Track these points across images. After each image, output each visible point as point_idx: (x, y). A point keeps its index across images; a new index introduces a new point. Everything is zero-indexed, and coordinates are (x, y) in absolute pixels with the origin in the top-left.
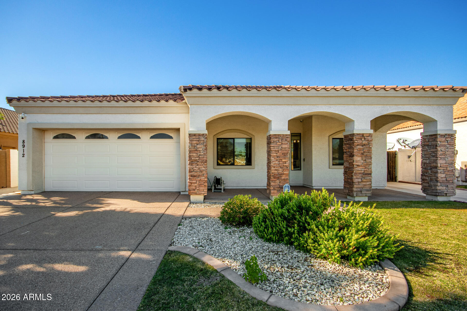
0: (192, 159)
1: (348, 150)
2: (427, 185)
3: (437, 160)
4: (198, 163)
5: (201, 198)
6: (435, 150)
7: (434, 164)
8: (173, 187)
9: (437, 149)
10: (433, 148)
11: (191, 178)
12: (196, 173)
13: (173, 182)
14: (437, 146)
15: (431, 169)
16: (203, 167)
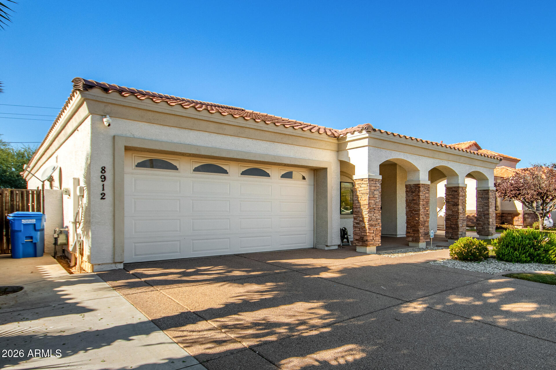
0: (371, 206)
1: (451, 200)
2: (481, 228)
3: (489, 209)
4: (375, 211)
5: (373, 249)
6: (487, 201)
7: (487, 212)
8: (305, 243)
9: (489, 200)
10: (486, 200)
11: (370, 227)
12: (374, 222)
13: (305, 236)
14: (488, 198)
15: (484, 216)
16: (378, 215)
